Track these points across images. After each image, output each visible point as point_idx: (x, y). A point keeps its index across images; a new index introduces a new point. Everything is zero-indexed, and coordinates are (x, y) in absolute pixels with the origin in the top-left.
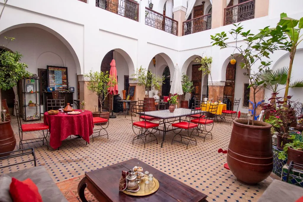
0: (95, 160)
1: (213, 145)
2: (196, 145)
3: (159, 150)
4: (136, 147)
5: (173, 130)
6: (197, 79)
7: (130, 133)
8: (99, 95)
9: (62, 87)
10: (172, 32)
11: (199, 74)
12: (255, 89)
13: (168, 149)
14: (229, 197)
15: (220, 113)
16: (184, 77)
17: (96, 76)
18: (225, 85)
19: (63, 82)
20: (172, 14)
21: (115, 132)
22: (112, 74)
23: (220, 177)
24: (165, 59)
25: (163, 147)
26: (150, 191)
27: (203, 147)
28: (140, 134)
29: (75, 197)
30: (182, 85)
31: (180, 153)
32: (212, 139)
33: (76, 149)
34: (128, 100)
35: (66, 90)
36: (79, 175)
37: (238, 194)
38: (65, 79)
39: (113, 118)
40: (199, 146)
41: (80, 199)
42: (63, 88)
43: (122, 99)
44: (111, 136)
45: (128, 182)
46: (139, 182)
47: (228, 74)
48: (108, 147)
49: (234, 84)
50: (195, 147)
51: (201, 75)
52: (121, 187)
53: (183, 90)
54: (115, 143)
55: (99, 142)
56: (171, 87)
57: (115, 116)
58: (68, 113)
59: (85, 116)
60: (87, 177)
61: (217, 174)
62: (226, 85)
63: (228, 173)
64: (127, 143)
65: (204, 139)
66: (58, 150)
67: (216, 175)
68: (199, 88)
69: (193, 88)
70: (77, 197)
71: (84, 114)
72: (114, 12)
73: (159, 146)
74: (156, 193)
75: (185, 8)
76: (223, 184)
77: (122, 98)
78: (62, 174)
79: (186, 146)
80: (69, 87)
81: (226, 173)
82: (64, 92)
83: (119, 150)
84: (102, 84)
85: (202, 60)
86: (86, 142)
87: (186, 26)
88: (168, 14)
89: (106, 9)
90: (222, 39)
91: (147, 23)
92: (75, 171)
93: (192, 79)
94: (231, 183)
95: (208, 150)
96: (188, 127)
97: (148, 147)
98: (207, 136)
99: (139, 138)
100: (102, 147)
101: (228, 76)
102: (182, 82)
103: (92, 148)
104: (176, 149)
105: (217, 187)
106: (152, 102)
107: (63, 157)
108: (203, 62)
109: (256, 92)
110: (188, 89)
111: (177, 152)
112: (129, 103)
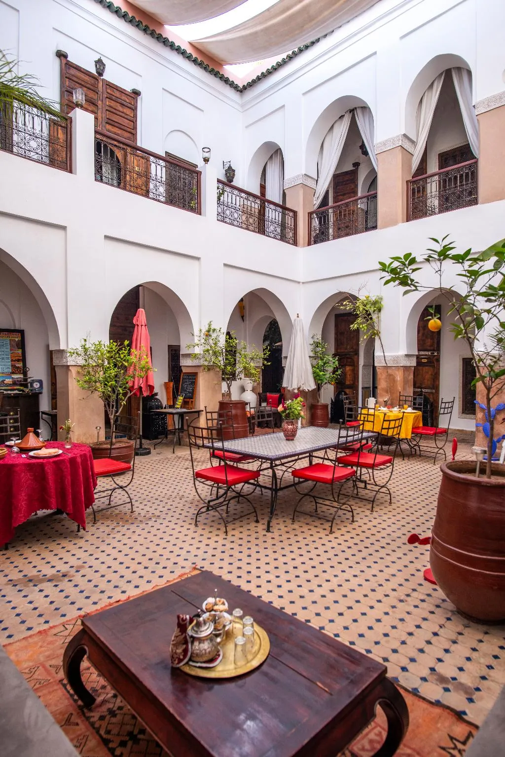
0: (103, 574)
1: (393, 520)
2: (353, 521)
3: (262, 539)
4: (203, 532)
5: (294, 485)
6: (346, 349)
7: (186, 495)
8: (106, 399)
9: (11, 380)
10: (283, 238)
11: (353, 337)
12: (489, 389)
13: (286, 536)
14: (440, 660)
15: (406, 435)
16: (317, 345)
17: (99, 354)
18: (417, 362)
19: (13, 366)
20: (282, 192)
21: (151, 495)
22: (138, 345)
23: (416, 606)
24: (267, 301)
25: (271, 529)
26: (248, 662)
27: (370, 525)
28: (214, 497)
29: (55, 681)
30: (313, 367)
31: (316, 545)
32: (390, 503)
33: (52, 546)
34: (179, 408)
35: (22, 388)
36: (64, 619)
37: (461, 650)
38: (18, 360)
39: (142, 454)
40: (361, 522)
41: (69, 687)
42: (15, 383)
43: (164, 406)
44: (141, 506)
45: (192, 643)
46: (219, 640)
47: (423, 334)
48: (135, 537)
49: (438, 360)
50: (350, 527)
51: (358, 340)
52: (175, 656)
53: (315, 378)
54: (151, 523)
55: (109, 522)
56: (284, 370)
57: (146, 449)
58: (32, 454)
59: (73, 460)
60: (86, 629)
61: (409, 599)
62: (419, 363)
63: (434, 594)
64: (180, 523)
65: (371, 505)
66: (6, 549)
67: (406, 601)
68: (353, 370)
69: (339, 372)
70: (61, 681)
71: (70, 455)
72: (140, 192)
73: (261, 527)
74: (264, 668)
75: (312, 178)
76: (424, 624)
77: (164, 403)
78: (17, 617)
79: (327, 525)
80: (29, 380)
81: (429, 595)
82: (16, 392)
83: (163, 543)
84: (113, 372)
85: (357, 305)
86: (76, 524)
87: (316, 222)
88: (273, 194)
89: (119, 186)
90: (406, 269)
91: (222, 218)
92: (53, 606)
93: (336, 349)
94: (443, 621)
95: (384, 533)
96: (332, 477)
97: (233, 532)
98: (379, 496)
99: (210, 508)
100: (118, 536)
101: (423, 340)
102: (313, 357)
103: (92, 539)
104: (304, 535)
105: (410, 634)
106: (239, 412)
107: (20, 568)
108: (361, 309)
109: (491, 396)
110: (328, 376)
111: (306, 541)
112: (181, 415)
